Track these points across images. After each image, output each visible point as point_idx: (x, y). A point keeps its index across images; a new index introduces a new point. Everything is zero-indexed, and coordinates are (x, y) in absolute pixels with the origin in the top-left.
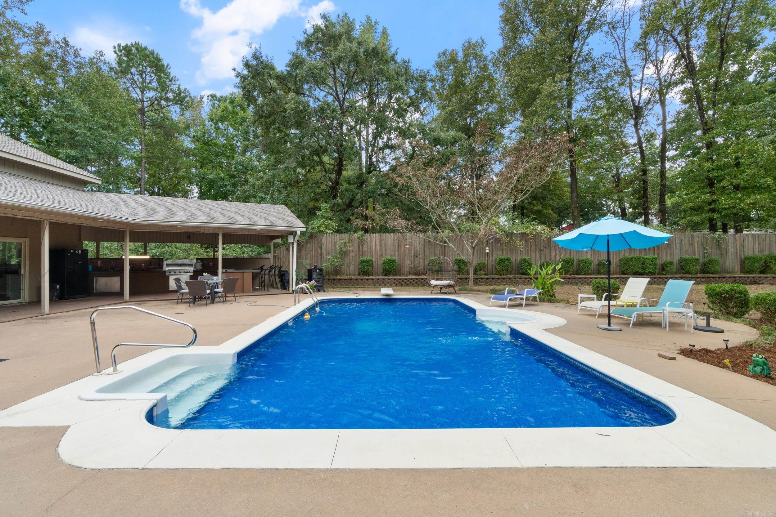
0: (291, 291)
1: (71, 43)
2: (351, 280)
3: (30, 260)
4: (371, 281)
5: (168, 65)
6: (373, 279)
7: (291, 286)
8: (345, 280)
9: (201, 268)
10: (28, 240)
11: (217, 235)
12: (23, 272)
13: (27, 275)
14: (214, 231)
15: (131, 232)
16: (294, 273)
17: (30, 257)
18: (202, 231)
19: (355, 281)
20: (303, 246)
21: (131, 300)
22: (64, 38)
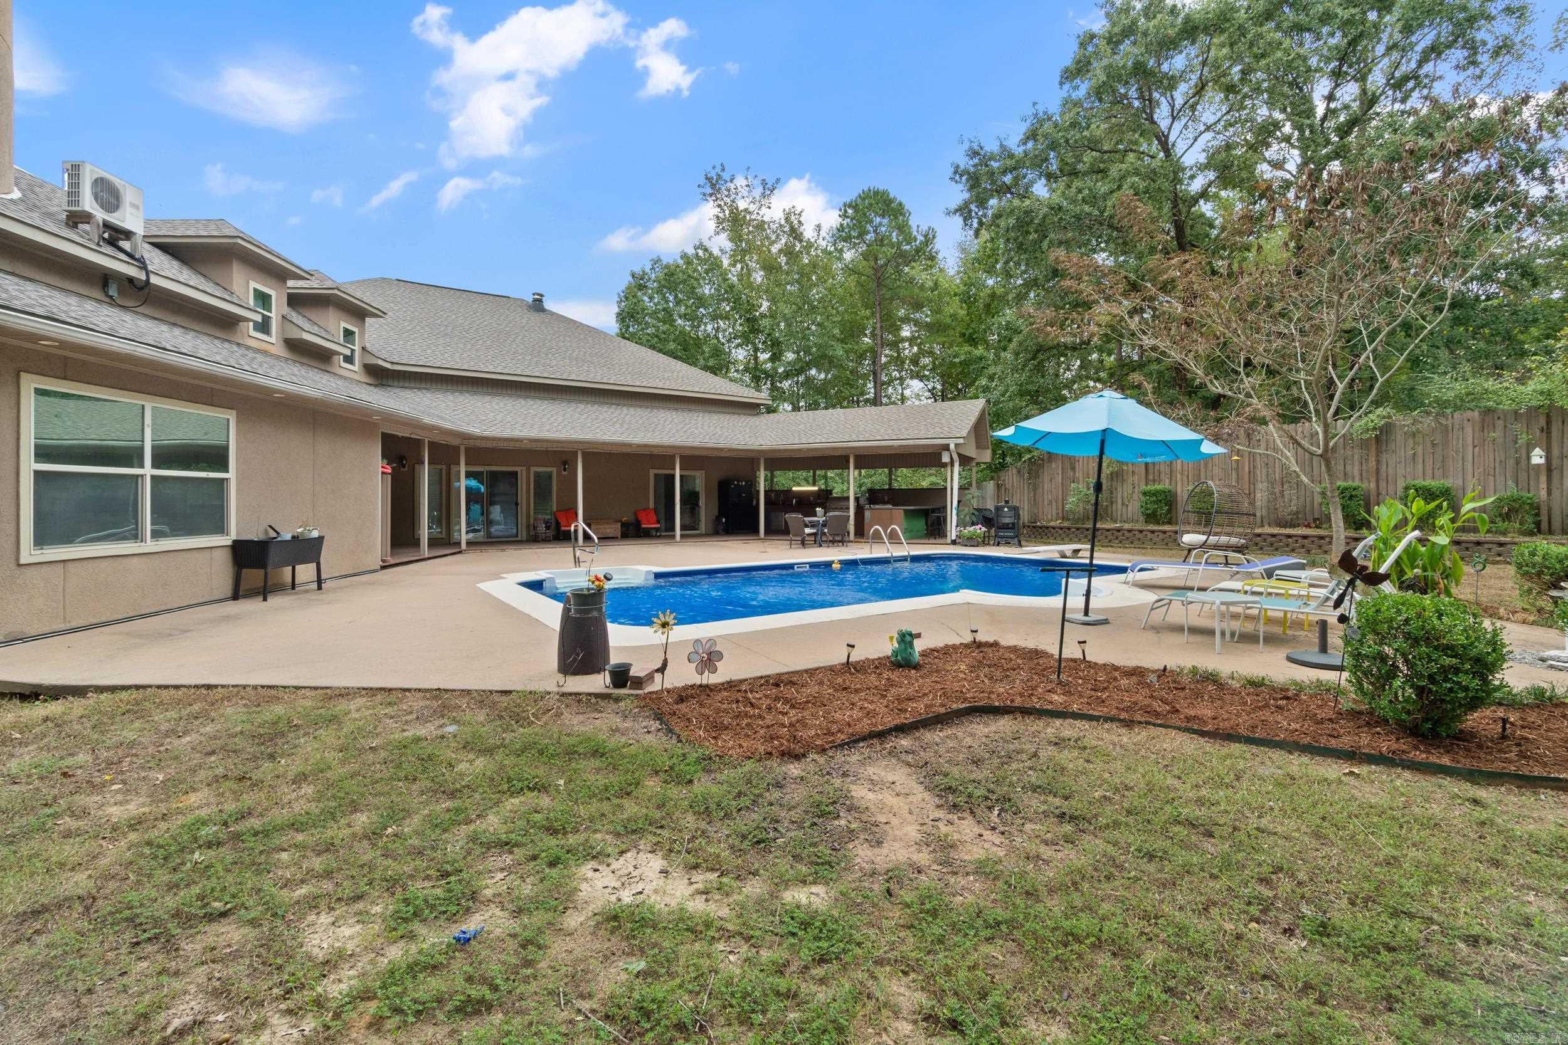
2: (1119, 531)
4: (1161, 536)
6: (1165, 532)
7: (948, 534)
8: (1108, 530)
10: (703, 472)
12: (700, 504)
13: (704, 507)
14: (844, 453)
16: (954, 512)
19: (1127, 534)
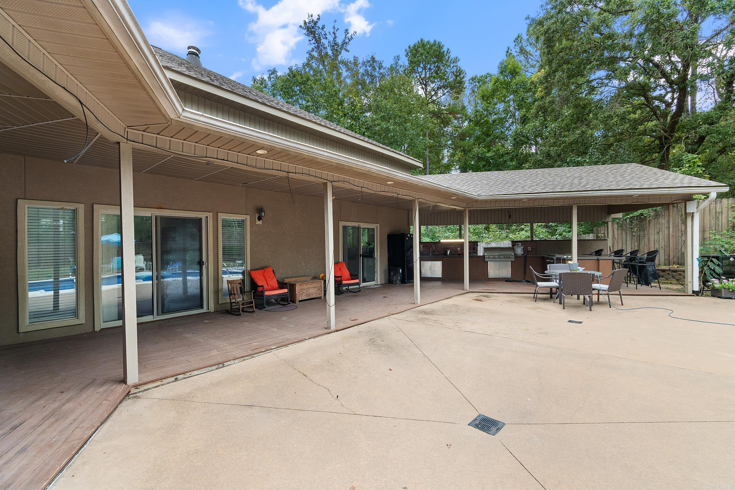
0: (690, 292)
1: (376, 59)
3: (380, 244)
5: (448, 49)
7: (690, 285)
9: (522, 253)
10: (378, 225)
11: (571, 208)
12: (376, 256)
13: (379, 258)
14: (566, 203)
15: (470, 211)
16: (696, 264)
17: (380, 241)
18: (551, 204)
20: (649, 221)
21: (472, 291)
22: (372, 57)
